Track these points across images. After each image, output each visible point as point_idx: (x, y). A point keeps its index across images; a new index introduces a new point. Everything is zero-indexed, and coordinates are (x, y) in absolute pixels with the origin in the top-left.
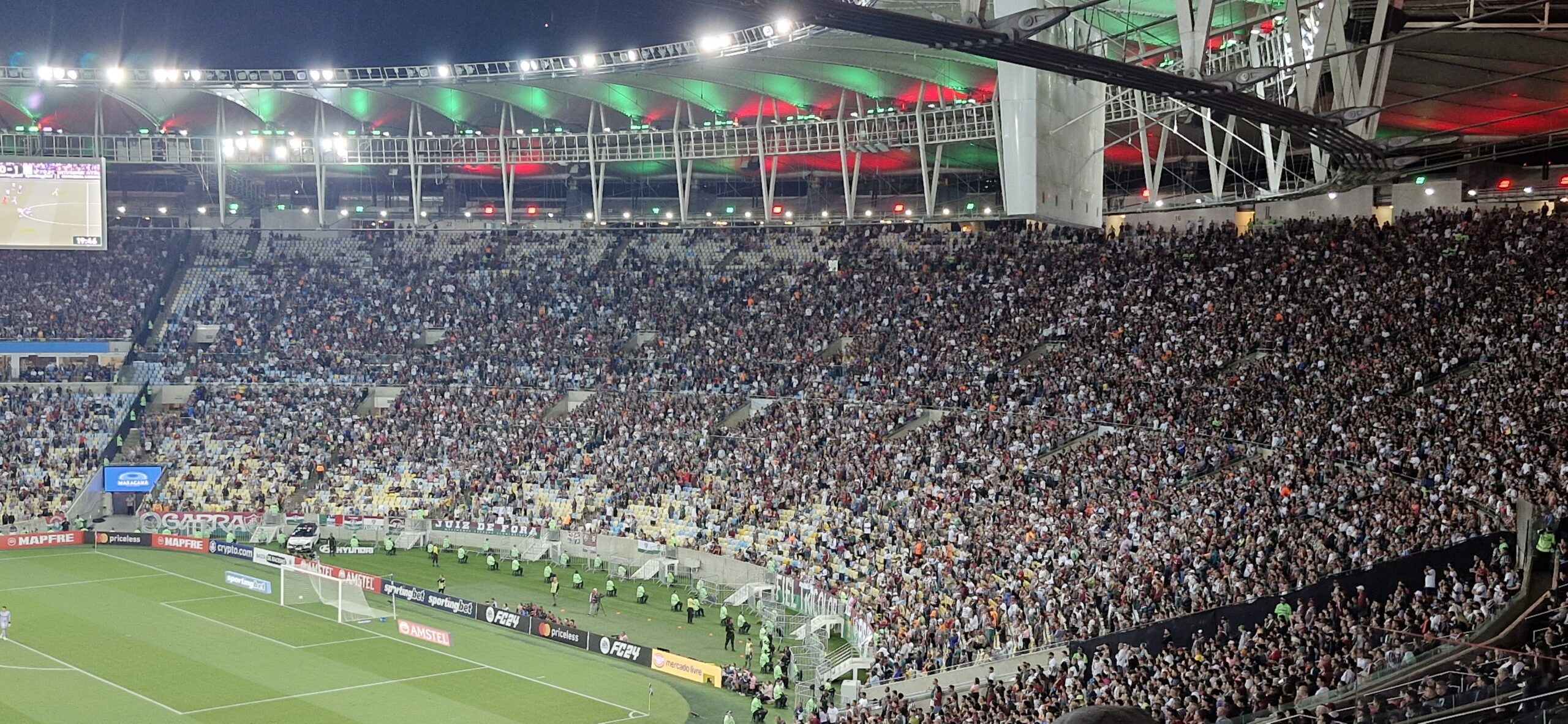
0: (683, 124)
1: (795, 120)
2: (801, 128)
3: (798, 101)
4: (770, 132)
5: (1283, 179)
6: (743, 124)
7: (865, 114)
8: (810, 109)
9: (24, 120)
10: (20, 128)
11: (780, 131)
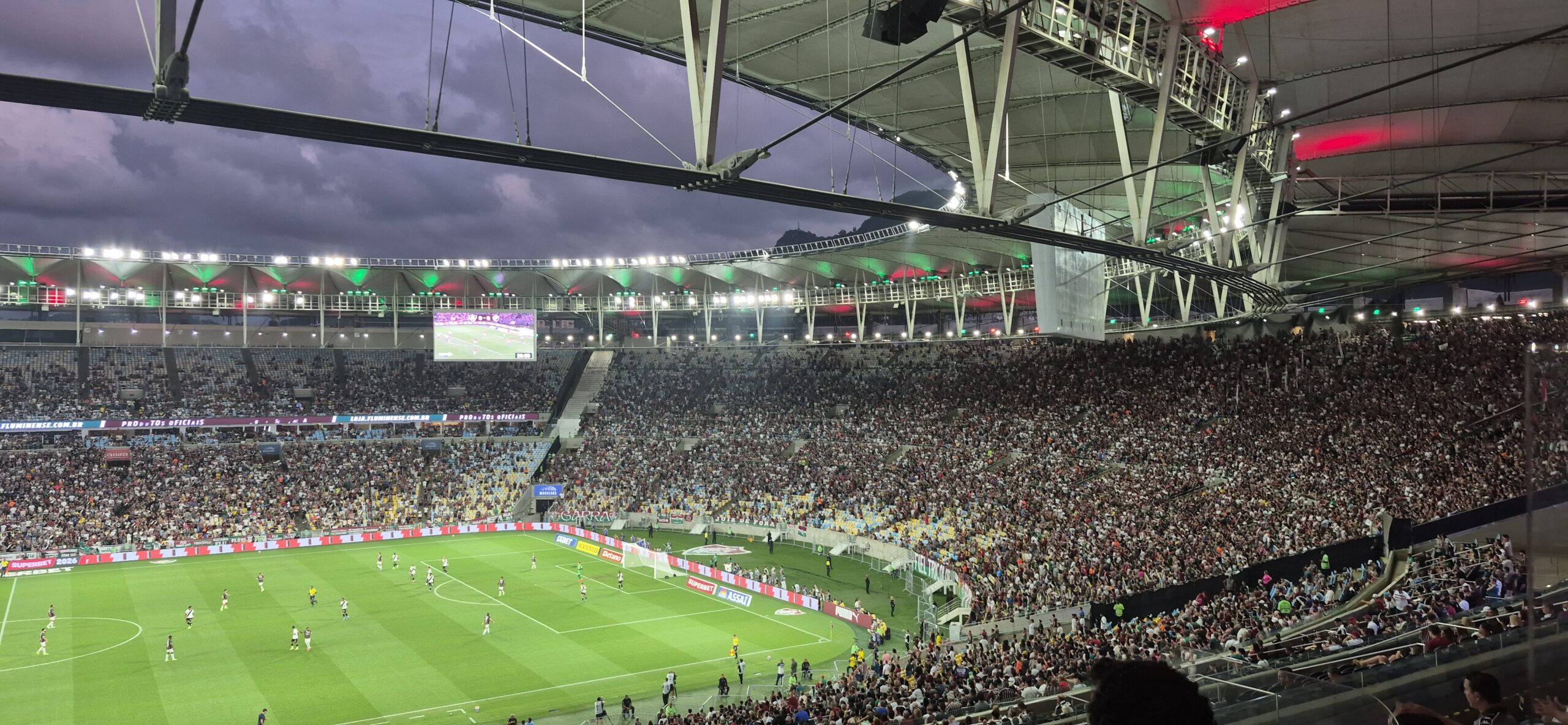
0: (861, 283)
1: (926, 280)
2: (929, 284)
3: (927, 268)
4: (911, 287)
5: (1225, 311)
6: (895, 282)
7: (968, 275)
8: (934, 273)
9: (495, 290)
10: (492, 294)
11: (917, 286)
